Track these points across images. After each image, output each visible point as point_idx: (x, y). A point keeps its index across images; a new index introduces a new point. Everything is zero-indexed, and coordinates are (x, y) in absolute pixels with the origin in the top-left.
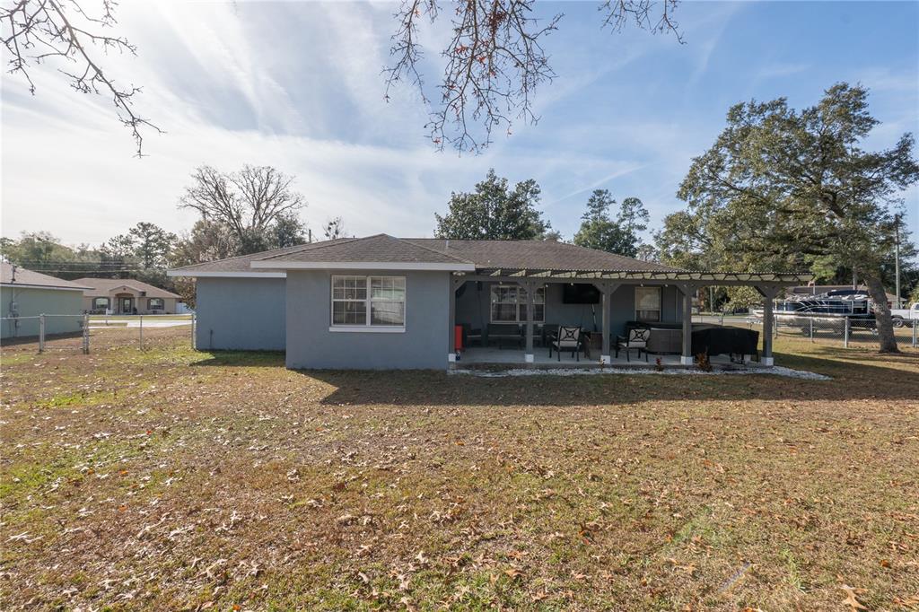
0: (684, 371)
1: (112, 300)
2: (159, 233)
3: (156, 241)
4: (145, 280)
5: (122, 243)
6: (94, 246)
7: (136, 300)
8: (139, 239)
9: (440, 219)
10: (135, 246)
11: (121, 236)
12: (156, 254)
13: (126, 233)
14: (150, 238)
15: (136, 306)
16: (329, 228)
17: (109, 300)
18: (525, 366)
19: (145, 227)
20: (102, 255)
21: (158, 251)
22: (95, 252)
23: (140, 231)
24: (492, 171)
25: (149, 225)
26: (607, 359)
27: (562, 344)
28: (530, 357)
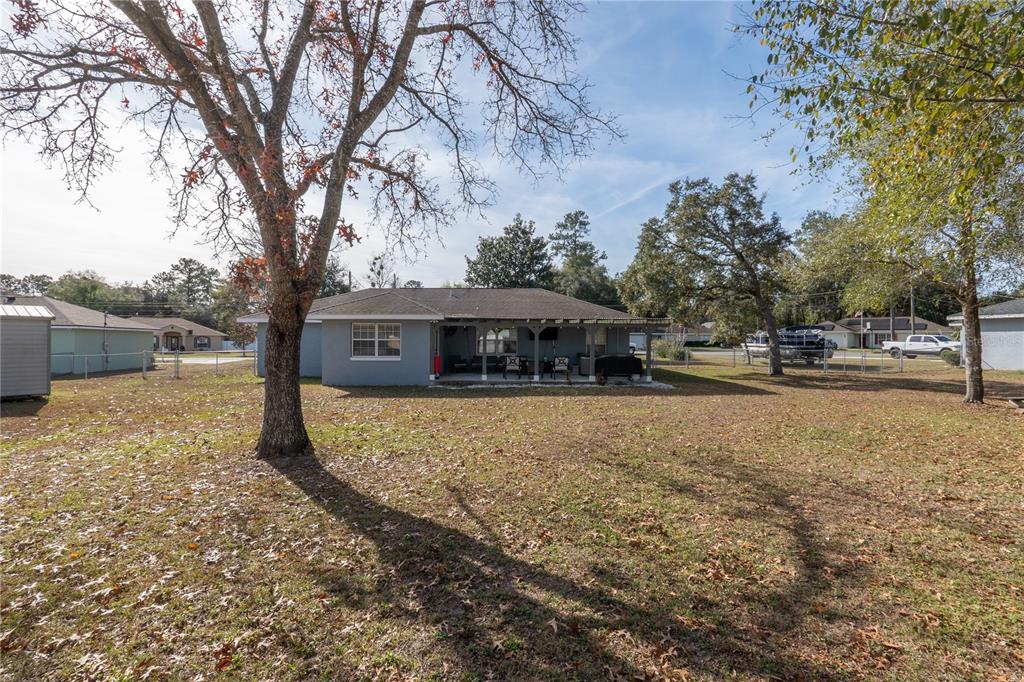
0: (588, 386)
1: (161, 338)
2: (201, 269)
3: (197, 277)
4: (189, 318)
5: (165, 280)
6: (138, 282)
7: (184, 339)
8: (180, 275)
9: (469, 262)
10: (176, 282)
11: (164, 273)
12: (198, 291)
13: (168, 270)
14: (192, 274)
15: (184, 344)
16: (374, 263)
17: (158, 339)
19: (187, 262)
20: (145, 293)
21: (200, 288)
22: (138, 290)
23: (182, 267)
24: (519, 215)
25: (191, 261)
26: (536, 378)
27: (508, 368)
28: (484, 377)
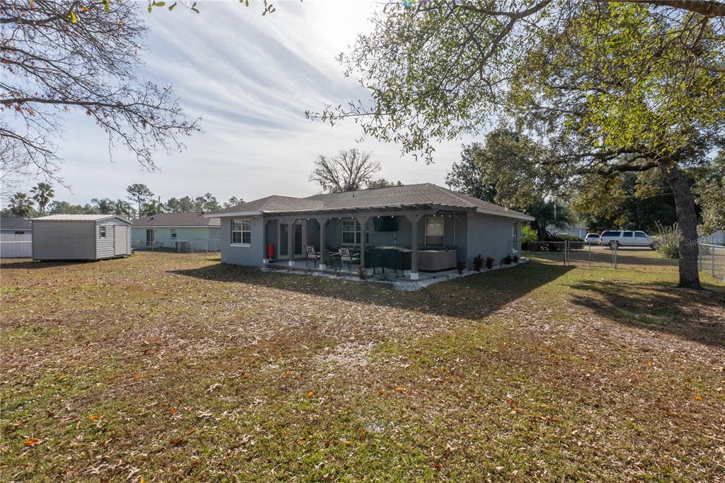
28: (290, 264)
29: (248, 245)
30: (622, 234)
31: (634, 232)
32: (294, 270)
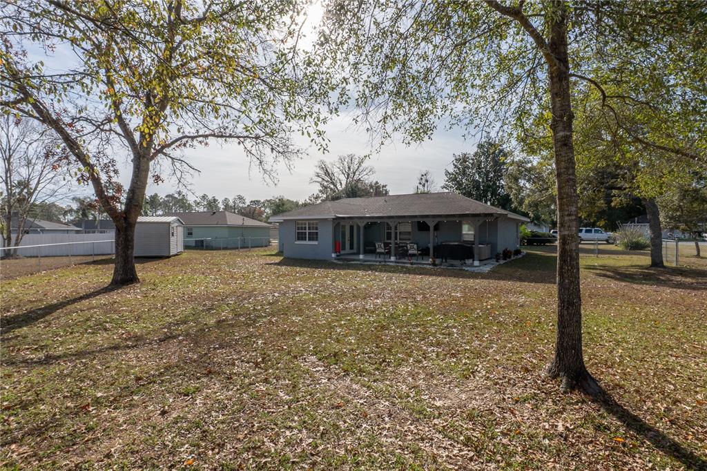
18: (359, 260)
26: (393, 259)
27: (378, 250)
28: (361, 257)
29: (316, 243)
30: (584, 231)
31: (593, 229)
32: (365, 261)
